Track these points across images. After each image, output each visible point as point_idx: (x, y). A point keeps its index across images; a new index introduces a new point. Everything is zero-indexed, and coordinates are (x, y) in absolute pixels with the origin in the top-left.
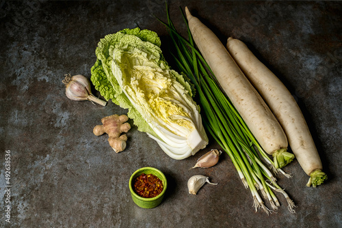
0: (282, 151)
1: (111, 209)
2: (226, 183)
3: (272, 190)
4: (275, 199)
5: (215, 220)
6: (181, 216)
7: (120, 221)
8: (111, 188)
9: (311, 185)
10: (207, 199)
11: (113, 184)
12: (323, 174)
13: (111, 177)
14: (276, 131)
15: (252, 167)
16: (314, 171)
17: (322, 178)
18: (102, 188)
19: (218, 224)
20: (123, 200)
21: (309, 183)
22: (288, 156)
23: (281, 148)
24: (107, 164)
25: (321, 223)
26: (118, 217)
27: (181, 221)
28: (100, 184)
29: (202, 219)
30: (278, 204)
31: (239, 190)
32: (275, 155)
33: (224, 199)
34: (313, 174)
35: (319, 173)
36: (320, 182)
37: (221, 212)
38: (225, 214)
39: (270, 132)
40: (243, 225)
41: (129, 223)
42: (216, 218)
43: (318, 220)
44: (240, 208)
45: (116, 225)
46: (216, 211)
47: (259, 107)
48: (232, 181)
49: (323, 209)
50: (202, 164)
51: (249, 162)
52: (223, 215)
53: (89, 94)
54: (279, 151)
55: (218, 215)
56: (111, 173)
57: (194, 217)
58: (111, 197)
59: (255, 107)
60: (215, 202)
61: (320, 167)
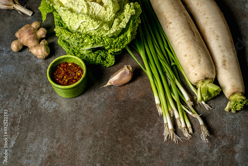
0: (207, 82)
1: (12, 120)
2: (138, 103)
3: (187, 114)
4: (189, 125)
5: (117, 141)
6: (83, 134)
7: (18, 133)
8: (17, 98)
9: (230, 110)
10: (113, 118)
11: (20, 94)
12: (243, 98)
13: (19, 87)
14: (202, 60)
15: (170, 88)
16: (233, 94)
17: (241, 103)
18: (8, 98)
19: (119, 146)
20: (25, 112)
21: (227, 107)
22: (213, 88)
23: (206, 79)
24: (19, 73)
25: (237, 156)
26: (17, 128)
27: (81, 139)
28: (7, 93)
29: (104, 139)
30: (191, 131)
31: (150, 111)
32: (199, 85)
33: (132, 120)
34: (233, 98)
35: (239, 97)
36: (239, 107)
37: (125, 134)
38: (130, 136)
39: (195, 60)
40: (147, 150)
41: (26, 136)
42: (120, 139)
43: (234, 153)
44: (148, 131)
45: (13, 137)
46: (121, 132)
47: (187, 32)
48: (145, 101)
49: (242, 141)
50: (114, 82)
51: (168, 83)
52: (127, 137)
53: (15, 3)
54: (203, 82)
55: (121, 137)
56: (20, 83)
57: (96, 136)
58: (14, 107)
59: (183, 31)
60: (122, 122)
61: (241, 90)
